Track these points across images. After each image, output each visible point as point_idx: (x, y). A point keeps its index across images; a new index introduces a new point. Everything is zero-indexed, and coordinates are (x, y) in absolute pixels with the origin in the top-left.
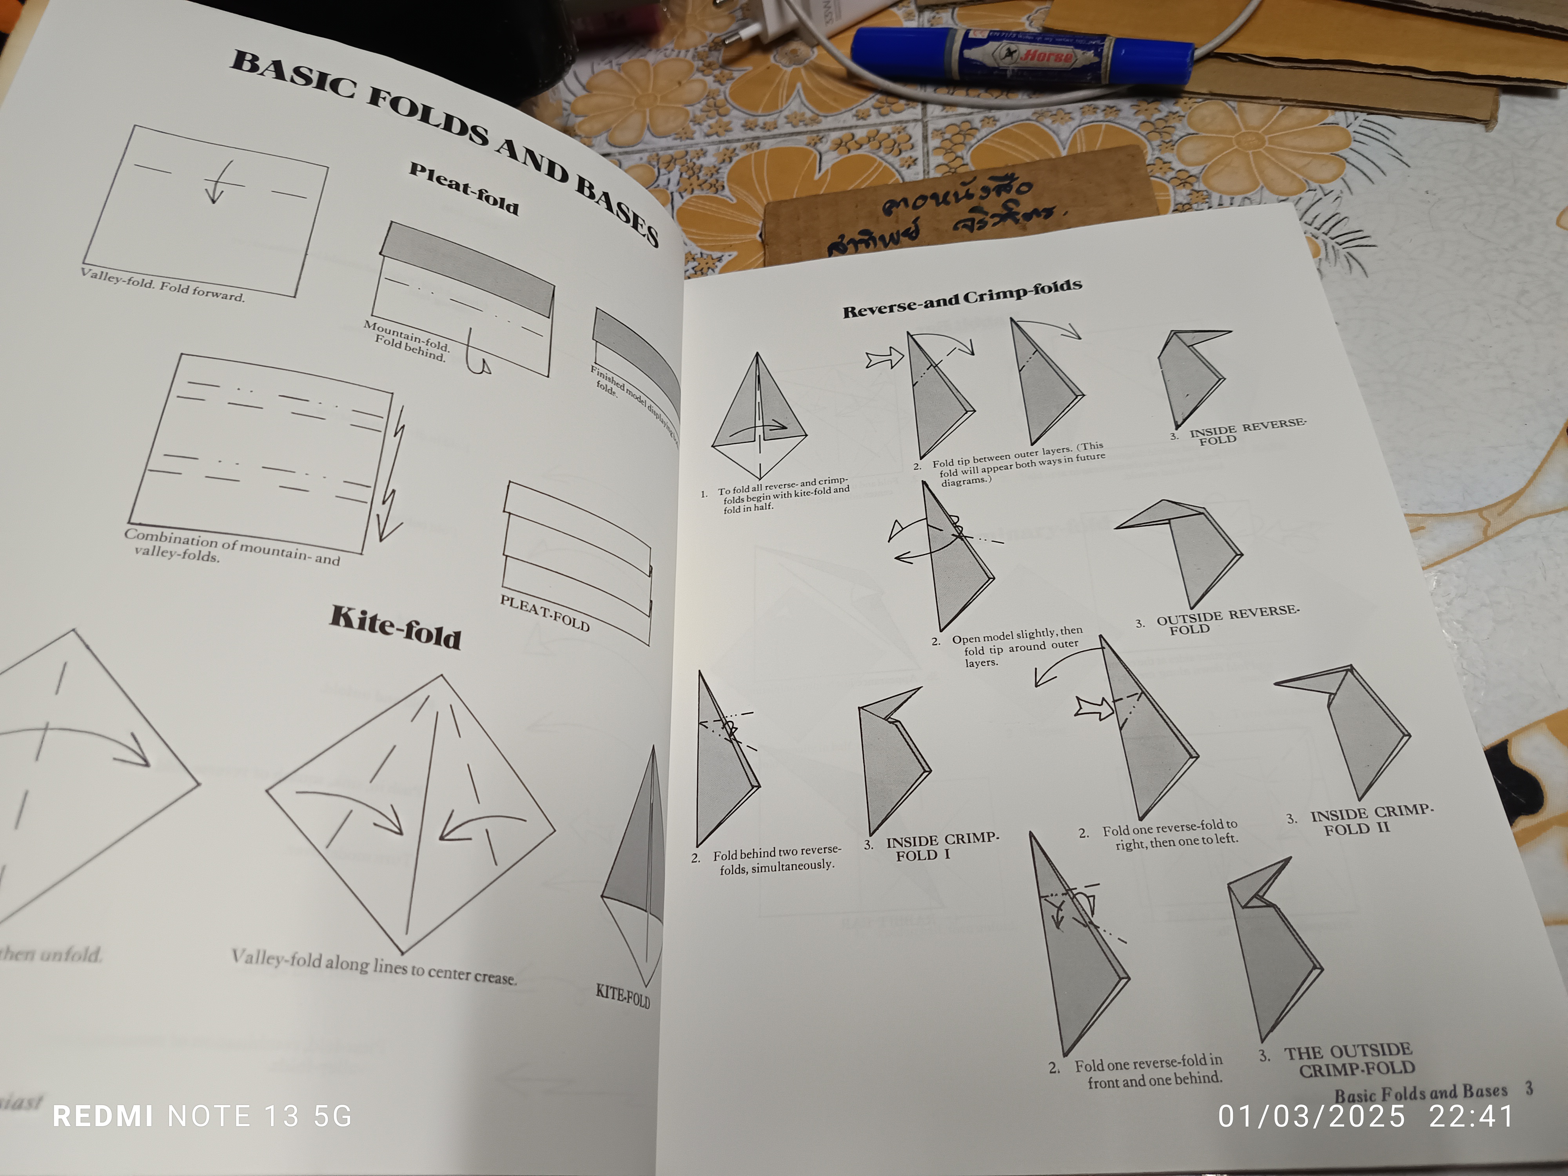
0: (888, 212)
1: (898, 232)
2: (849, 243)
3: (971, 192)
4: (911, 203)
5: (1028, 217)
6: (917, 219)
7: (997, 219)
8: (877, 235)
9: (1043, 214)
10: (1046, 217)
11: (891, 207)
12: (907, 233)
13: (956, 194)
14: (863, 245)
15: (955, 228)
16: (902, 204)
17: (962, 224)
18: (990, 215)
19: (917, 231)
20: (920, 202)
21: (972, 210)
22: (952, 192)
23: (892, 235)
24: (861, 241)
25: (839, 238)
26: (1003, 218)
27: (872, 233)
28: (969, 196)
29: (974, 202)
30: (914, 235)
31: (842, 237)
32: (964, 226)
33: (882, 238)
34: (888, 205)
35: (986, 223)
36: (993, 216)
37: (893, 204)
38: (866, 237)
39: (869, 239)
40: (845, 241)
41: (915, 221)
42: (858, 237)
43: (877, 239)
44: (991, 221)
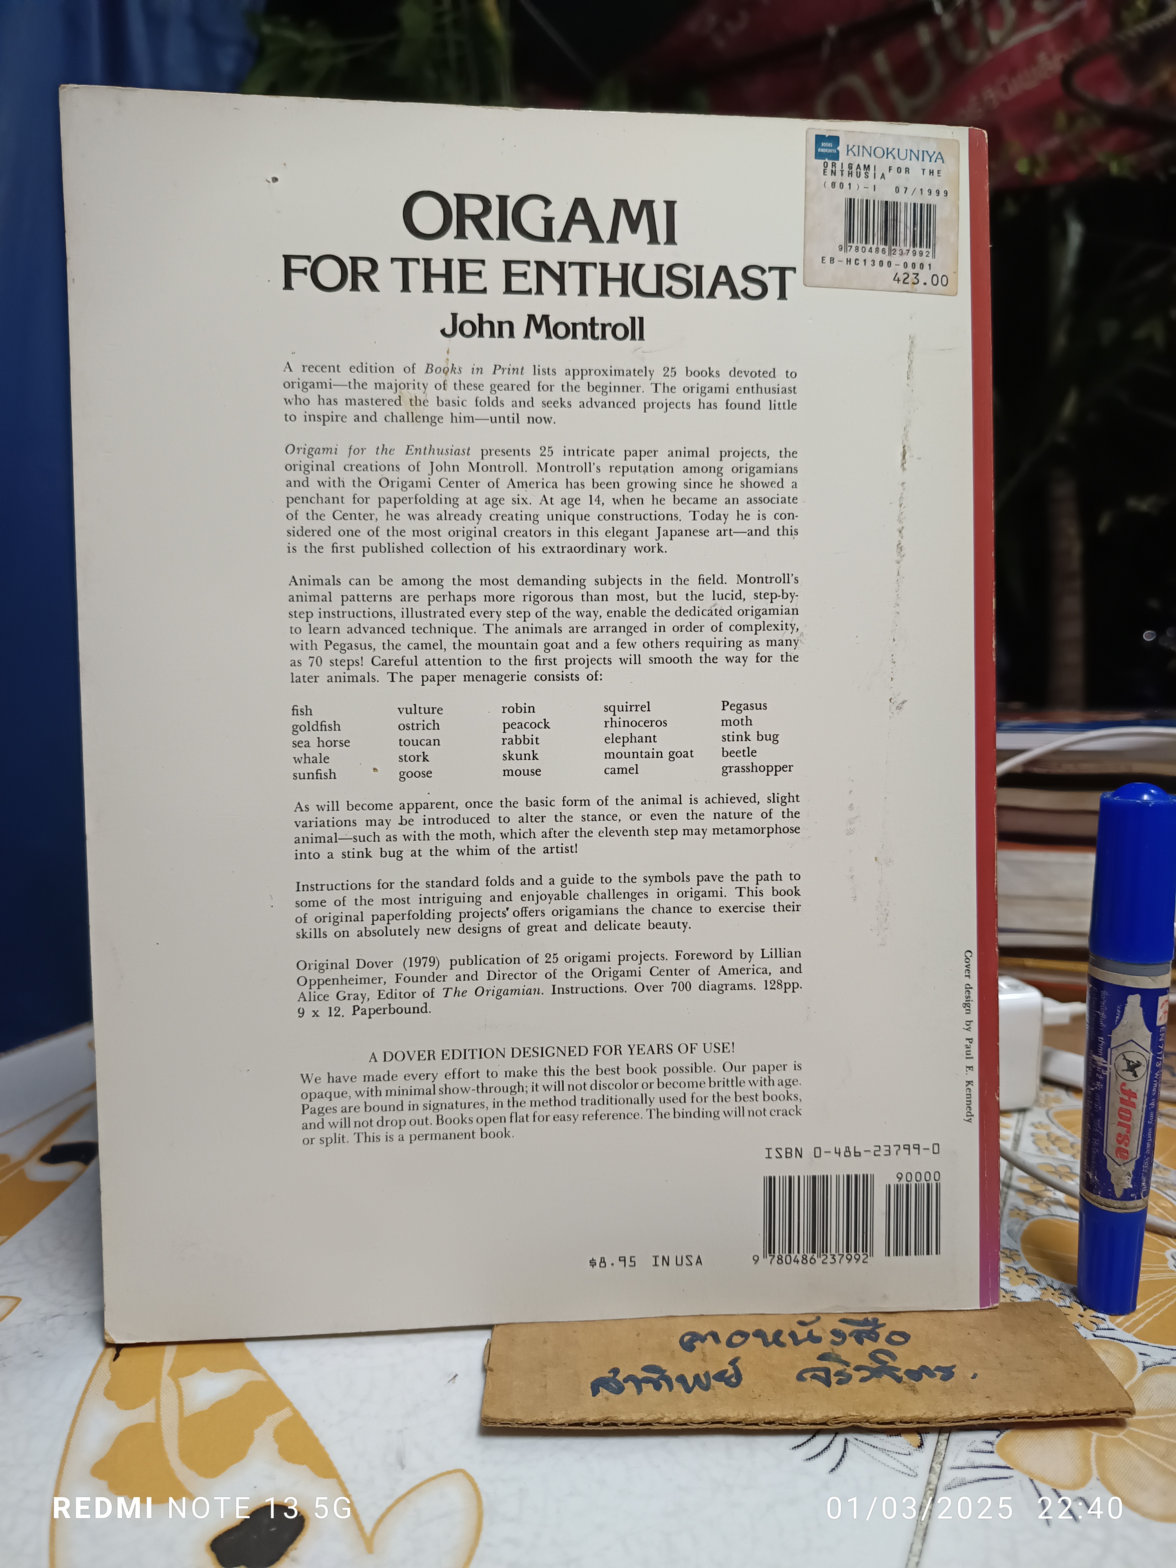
0: (688, 1346)
1: (707, 1374)
2: (626, 1380)
3: (815, 1333)
4: (723, 1338)
5: (916, 1375)
6: (736, 1360)
7: (866, 1374)
8: (672, 1374)
9: (939, 1374)
10: (944, 1379)
11: (692, 1341)
12: (721, 1376)
13: (793, 1335)
14: (651, 1385)
15: (800, 1377)
16: (710, 1338)
17: (812, 1373)
18: (853, 1366)
19: (738, 1375)
20: (737, 1339)
21: (822, 1357)
22: (786, 1332)
23: (697, 1377)
24: (647, 1380)
25: (609, 1372)
26: (876, 1373)
27: (665, 1371)
28: (814, 1339)
29: (824, 1347)
30: (733, 1380)
31: (616, 1371)
32: (813, 1377)
33: (682, 1379)
34: (687, 1338)
35: (850, 1377)
36: (858, 1368)
37: (695, 1337)
38: (655, 1376)
39: (659, 1378)
40: (620, 1378)
41: (733, 1363)
42: (641, 1375)
43: (674, 1380)
44: (857, 1376)
